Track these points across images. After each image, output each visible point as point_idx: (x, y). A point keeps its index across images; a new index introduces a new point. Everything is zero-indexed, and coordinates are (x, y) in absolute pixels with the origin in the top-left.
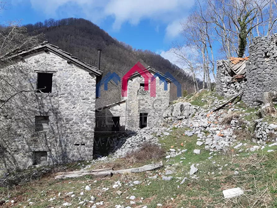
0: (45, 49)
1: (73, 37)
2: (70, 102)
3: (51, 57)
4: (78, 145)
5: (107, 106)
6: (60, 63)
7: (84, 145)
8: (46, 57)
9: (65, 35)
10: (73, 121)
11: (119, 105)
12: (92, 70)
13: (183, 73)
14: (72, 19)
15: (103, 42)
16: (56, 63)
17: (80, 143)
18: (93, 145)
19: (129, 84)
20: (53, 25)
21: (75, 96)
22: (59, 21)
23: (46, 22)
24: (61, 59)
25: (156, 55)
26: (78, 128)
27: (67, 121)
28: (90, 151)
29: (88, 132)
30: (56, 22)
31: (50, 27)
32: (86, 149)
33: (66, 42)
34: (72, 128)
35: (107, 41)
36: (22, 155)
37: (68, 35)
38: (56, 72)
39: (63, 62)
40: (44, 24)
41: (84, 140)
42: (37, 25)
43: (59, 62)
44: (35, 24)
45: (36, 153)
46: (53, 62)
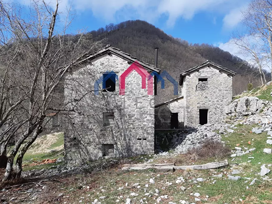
0: (108, 52)
1: (130, 39)
2: (131, 99)
3: (114, 59)
4: (140, 139)
5: (165, 102)
6: (122, 64)
7: (145, 139)
8: (109, 60)
9: (124, 37)
10: (135, 117)
11: (177, 101)
12: (150, 68)
13: (247, 65)
14: (129, 21)
15: (159, 40)
16: (118, 65)
17: (142, 138)
18: (154, 140)
19: (186, 80)
20: (113, 29)
21: (136, 94)
22: (118, 25)
23: (106, 27)
24: (123, 60)
25: (214, 48)
26: (140, 123)
27: (130, 117)
28: (151, 145)
29: (149, 128)
30: (116, 25)
31: (110, 32)
32: (148, 143)
33: (125, 44)
34: (134, 123)
35: (162, 39)
36: (94, 147)
37: (126, 37)
38: (118, 72)
39: (124, 62)
40: (105, 29)
41: (145, 135)
42: (99, 31)
43: (120, 63)
44: (98, 30)
45: (105, 146)
46: (115, 63)
